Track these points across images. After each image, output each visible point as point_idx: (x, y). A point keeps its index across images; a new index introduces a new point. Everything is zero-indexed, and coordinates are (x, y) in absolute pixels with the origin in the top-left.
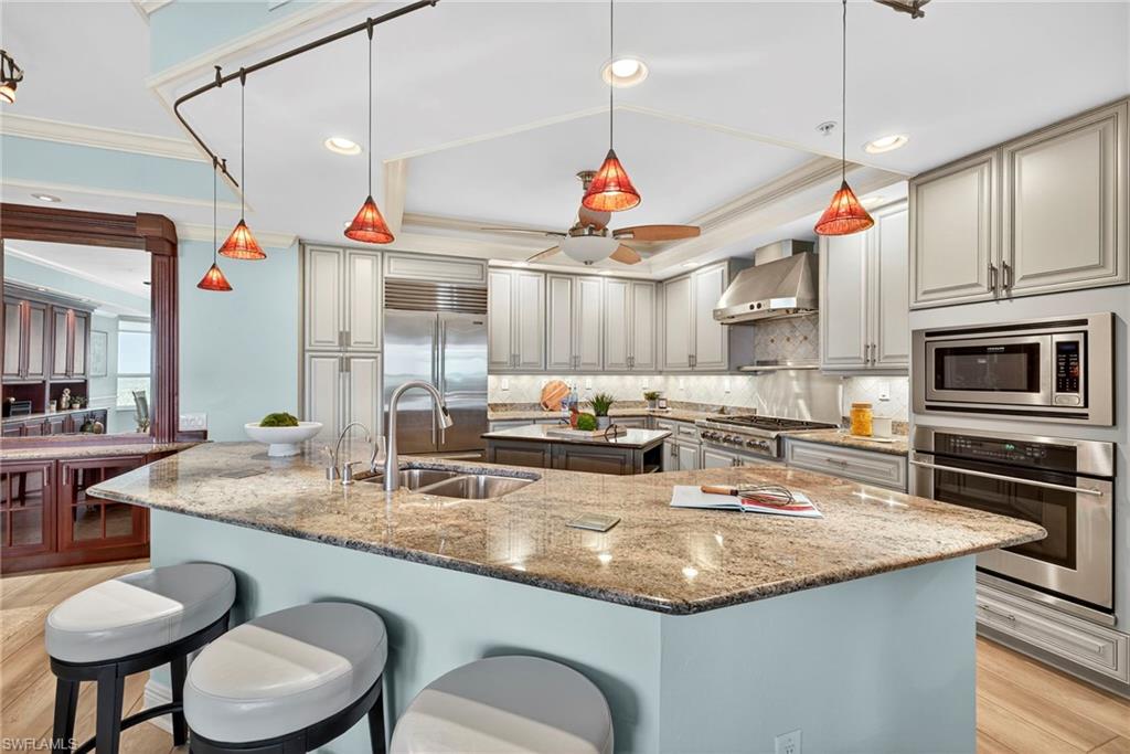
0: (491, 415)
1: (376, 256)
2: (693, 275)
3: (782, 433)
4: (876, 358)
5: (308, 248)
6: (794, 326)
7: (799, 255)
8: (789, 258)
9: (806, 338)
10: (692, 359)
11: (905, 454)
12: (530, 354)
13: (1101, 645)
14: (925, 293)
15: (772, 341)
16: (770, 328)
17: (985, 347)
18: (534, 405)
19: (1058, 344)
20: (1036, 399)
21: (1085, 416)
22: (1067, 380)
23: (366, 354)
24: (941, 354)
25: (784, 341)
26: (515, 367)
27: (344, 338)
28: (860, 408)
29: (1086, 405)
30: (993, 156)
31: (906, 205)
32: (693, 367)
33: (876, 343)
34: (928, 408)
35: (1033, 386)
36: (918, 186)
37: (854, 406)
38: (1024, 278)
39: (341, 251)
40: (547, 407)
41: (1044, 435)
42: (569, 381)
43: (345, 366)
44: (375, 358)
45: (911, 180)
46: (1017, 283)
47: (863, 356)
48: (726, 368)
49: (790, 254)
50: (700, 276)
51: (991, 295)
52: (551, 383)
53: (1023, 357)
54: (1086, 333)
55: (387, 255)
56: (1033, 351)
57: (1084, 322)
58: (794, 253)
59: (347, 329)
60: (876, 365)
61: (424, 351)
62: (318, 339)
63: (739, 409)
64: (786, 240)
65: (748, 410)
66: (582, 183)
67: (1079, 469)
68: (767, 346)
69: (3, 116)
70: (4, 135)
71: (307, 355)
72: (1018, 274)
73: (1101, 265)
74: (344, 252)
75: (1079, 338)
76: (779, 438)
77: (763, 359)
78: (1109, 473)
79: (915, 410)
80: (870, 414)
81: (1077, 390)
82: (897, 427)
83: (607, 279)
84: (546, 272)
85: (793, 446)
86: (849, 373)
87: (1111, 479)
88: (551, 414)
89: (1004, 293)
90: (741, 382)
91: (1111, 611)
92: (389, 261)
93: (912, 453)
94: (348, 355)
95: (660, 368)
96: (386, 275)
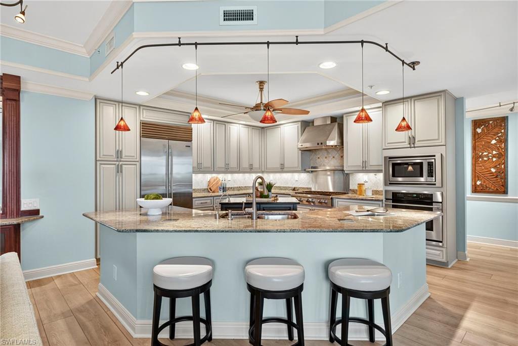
0: (194, 195)
1: (136, 108)
2: (281, 126)
3: (333, 196)
4: (367, 166)
5: (98, 101)
6: (328, 152)
7: (334, 123)
8: (329, 124)
9: (334, 157)
10: (282, 165)
11: (382, 200)
12: (207, 163)
13: (439, 252)
14: (388, 143)
15: (319, 158)
16: (317, 153)
17: (408, 163)
18: (205, 190)
19: (428, 162)
20: (422, 179)
21: (435, 184)
22: (431, 173)
23: (131, 162)
24: (394, 165)
25: (324, 158)
26: (199, 169)
27: (119, 153)
28: (360, 185)
29: (435, 181)
30: (409, 100)
31: (381, 109)
32: (282, 169)
33: (367, 161)
34: (390, 184)
35: (422, 176)
36: (385, 105)
37: (358, 184)
38: (418, 141)
39: (117, 104)
40: (211, 190)
41: (426, 191)
42: (221, 177)
43: (119, 170)
44: (136, 165)
45: (383, 103)
46: (416, 143)
47: (361, 165)
48: (300, 169)
49: (330, 123)
50: (285, 128)
51: (409, 146)
52: (212, 178)
53: (419, 166)
54: (435, 159)
55: (141, 107)
56: (421, 164)
57: (434, 156)
58: (331, 122)
59: (121, 149)
60: (367, 169)
61: (162, 160)
62: (105, 154)
63: (303, 188)
64: (328, 117)
65: (307, 188)
66: (258, 86)
67: (434, 201)
68: (316, 160)
69: (2, 25)
70: (2, 36)
71: (98, 163)
72: (416, 140)
73: (438, 139)
74: (119, 105)
75: (433, 160)
76: (332, 198)
77: (314, 166)
78: (441, 201)
79: (386, 184)
80: (364, 188)
81: (433, 177)
82: (375, 192)
83: (241, 126)
84: (214, 120)
85: (338, 201)
86: (353, 172)
87: (441, 203)
88: (213, 194)
89: (413, 146)
90: (304, 176)
91: (441, 242)
92: (143, 111)
93: (384, 200)
94: (121, 163)
95: (263, 170)
96: (141, 119)
